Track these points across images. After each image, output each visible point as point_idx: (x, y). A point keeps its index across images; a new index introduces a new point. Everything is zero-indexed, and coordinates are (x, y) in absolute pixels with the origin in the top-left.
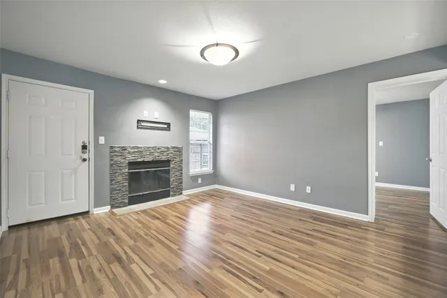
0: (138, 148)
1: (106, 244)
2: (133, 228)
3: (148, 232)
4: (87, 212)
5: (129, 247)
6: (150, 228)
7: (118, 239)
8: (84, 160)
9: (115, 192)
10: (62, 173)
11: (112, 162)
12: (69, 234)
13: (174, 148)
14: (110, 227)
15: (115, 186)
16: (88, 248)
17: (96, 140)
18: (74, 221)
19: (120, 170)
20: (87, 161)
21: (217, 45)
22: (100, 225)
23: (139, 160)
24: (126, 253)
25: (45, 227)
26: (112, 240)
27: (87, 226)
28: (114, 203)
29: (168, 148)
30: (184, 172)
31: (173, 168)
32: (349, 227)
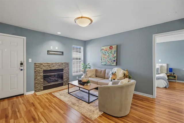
0: (48, 64)
1: (29, 111)
2: (44, 102)
3: (50, 104)
4: (23, 94)
5: (40, 112)
6: (52, 102)
7: (36, 109)
8: (22, 70)
9: (36, 85)
10: (10, 76)
11: (35, 71)
12: (12, 106)
13: (65, 63)
14: (33, 102)
15: (37, 82)
16: (20, 114)
17: (27, 60)
18: (16, 99)
19: (39, 74)
20: (23, 70)
21: (82, 17)
22: (28, 101)
23: (48, 69)
24: (38, 116)
25: (1, 102)
26: (32, 109)
27: (22, 102)
28: (36, 89)
29: (62, 63)
30: (70, 74)
31: (65, 72)
32: (144, 101)
